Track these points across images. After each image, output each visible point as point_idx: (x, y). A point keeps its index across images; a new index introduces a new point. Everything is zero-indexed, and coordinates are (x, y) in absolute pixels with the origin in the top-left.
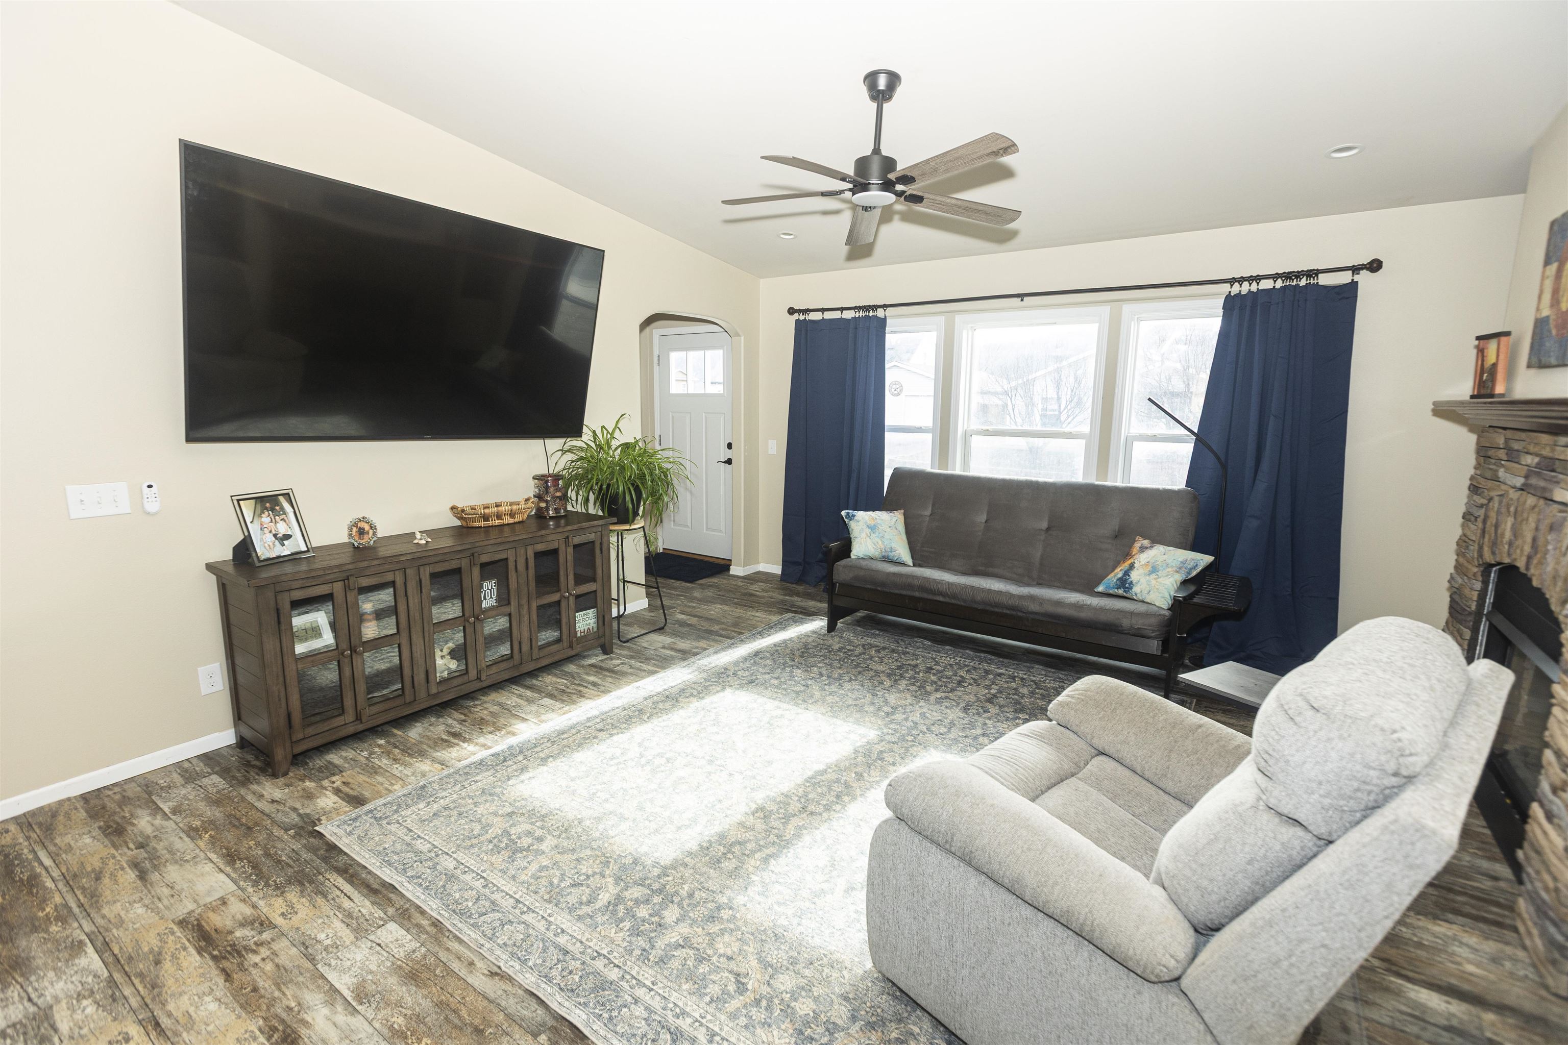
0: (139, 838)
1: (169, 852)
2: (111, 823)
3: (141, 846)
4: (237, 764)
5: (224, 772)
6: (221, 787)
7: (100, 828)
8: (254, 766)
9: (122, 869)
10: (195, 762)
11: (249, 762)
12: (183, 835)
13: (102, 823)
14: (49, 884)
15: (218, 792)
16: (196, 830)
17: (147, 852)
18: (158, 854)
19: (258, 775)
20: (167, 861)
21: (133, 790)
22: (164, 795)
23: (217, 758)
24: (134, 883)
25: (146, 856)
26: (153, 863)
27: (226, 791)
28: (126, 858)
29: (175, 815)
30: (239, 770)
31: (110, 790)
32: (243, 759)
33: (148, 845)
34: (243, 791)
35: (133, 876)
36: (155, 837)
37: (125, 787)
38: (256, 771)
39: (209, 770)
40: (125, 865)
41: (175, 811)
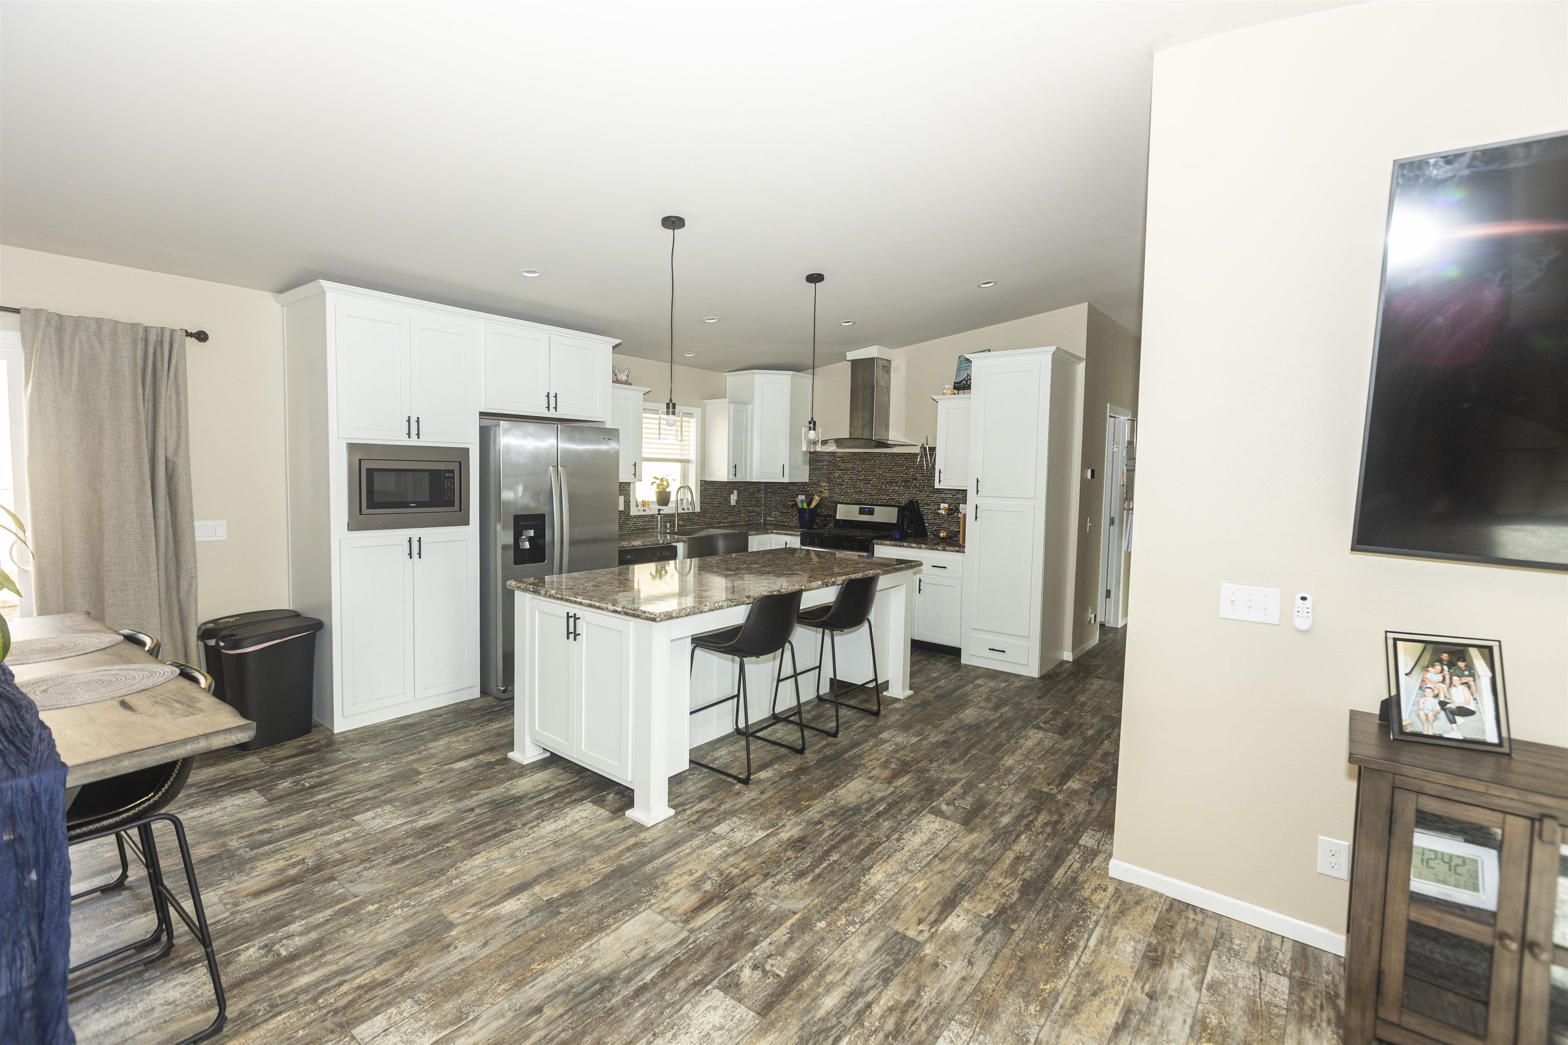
0: (1159, 986)
1: (1162, 1027)
2: (1160, 949)
3: (1152, 996)
4: (1322, 987)
5: (1300, 985)
6: (1277, 1001)
7: (1149, 944)
8: (1336, 1007)
9: (1116, 1004)
10: (1288, 946)
11: (1337, 995)
12: (1189, 1021)
13: (1155, 942)
14: (1072, 964)
15: (1269, 1004)
16: (1205, 1027)
17: (1149, 1008)
18: (1152, 1019)
19: (1329, 1023)
20: (1149, 1035)
21: (1209, 930)
22: (1224, 958)
23: (1311, 961)
24: (1107, 1029)
25: (1144, 1010)
26: (1139, 1025)
27: (1276, 1010)
28: (1130, 995)
29: (1208, 990)
30: (1316, 997)
31: (1195, 912)
32: (1336, 986)
33: (1156, 1000)
34: (1291, 1028)
35: (1114, 1021)
36: (1171, 997)
37: (1208, 921)
38: (1333, 1016)
39: (1288, 969)
40: (1121, 1003)
41: (1214, 987)
